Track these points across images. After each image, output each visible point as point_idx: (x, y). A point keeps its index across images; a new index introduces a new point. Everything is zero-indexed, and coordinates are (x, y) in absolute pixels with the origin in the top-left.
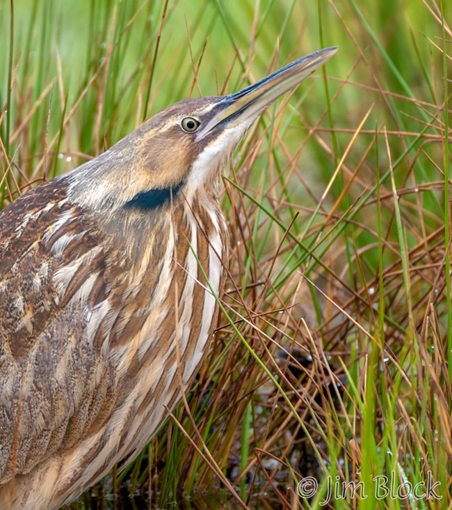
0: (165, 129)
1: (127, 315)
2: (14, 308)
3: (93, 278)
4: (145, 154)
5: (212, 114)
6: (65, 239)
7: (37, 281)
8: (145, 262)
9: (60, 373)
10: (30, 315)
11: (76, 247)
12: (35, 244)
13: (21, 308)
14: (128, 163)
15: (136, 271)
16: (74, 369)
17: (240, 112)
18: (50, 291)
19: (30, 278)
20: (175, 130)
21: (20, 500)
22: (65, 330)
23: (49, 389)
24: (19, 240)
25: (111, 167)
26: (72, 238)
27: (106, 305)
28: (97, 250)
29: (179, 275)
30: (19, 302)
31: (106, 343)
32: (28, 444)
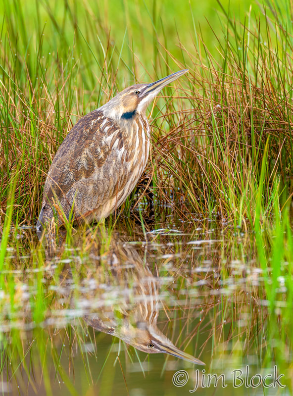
0: (129, 93)
1: (130, 152)
2: (97, 152)
3: (118, 140)
4: (123, 101)
5: (145, 89)
6: (107, 128)
7: (103, 142)
8: (132, 135)
9: (111, 172)
10: (103, 153)
11: (111, 130)
12: (98, 130)
13: (100, 151)
14: (118, 104)
15: (130, 138)
16: (115, 170)
17: (154, 89)
18: (107, 145)
19: (101, 142)
20: (132, 94)
21: (99, 214)
22: (111, 158)
23: (109, 177)
24: (92, 130)
25: (113, 106)
26: (109, 127)
27: (123, 149)
28: (117, 131)
29: (141, 139)
30: (99, 150)
31: (124, 161)
32: (103, 195)
